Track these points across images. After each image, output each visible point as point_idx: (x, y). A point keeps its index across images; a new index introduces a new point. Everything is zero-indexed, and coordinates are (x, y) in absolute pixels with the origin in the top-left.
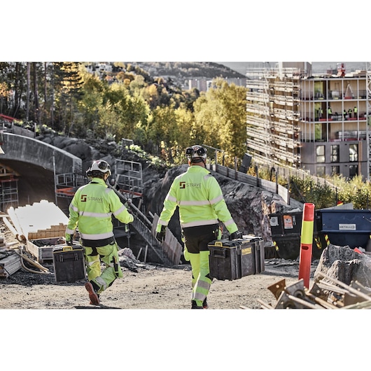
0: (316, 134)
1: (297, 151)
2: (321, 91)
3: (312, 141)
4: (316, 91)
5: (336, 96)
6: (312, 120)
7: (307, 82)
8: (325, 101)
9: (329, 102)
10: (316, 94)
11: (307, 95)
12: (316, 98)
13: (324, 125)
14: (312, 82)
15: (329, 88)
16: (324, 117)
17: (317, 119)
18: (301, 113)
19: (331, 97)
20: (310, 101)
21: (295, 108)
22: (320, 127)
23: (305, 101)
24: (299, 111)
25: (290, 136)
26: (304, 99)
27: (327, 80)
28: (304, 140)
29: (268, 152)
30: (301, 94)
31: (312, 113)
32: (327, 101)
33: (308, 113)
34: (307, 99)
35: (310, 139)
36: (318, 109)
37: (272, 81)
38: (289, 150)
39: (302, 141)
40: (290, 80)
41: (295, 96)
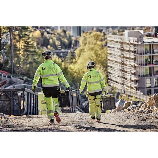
0: (146, 72)
1: (136, 81)
2: (149, 49)
3: (144, 76)
4: (146, 49)
5: (156, 52)
6: (144, 65)
7: (141, 45)
8: (150, 55)
9: (153, 56)
10: (146, 51)
11: (141, 52)
12: (146, 53)
13: (150, 68)
14: (143, 45)
15: (153, 48)
16: (150, 63)
17: (146, 65)
18: (138, 61)
19: (153, 53)
20: (143, 55)
21: (135, 59)
22: (148, 69)
23: (140, 55)
24: (137, 61)
25: (132, 74)
26: (139, 54)
27: (151, 44)
28: (140, 76)
29: (121, 82)
30: (138, 52)
31: (144, 61)
32: (152, 55)
33: (141, 61)
34: (141, 54)
35: (143, 75)
36: (147, 59)
37: (122, 43)
38: (132, 81)
39: (139, 76)
40: (132, 44)
41: (135, 52)
